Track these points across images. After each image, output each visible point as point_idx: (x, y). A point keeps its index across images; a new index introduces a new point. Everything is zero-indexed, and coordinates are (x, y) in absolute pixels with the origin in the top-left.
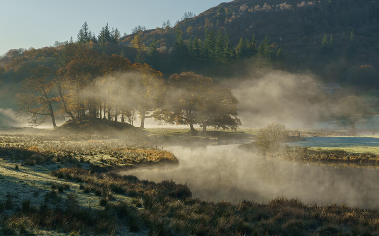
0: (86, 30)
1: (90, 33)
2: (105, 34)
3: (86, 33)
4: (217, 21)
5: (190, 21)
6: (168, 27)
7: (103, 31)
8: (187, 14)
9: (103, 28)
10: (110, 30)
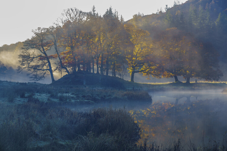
0: (94, 11)
1: (97, 14)
2: (109, 14)
3: (94, 13)
4: (200, 5)
5: (178, 7)
6: (161, 12)
7: (107, 12)
8: (176, 2)
9: (107, 10)
10: (113, 11)
